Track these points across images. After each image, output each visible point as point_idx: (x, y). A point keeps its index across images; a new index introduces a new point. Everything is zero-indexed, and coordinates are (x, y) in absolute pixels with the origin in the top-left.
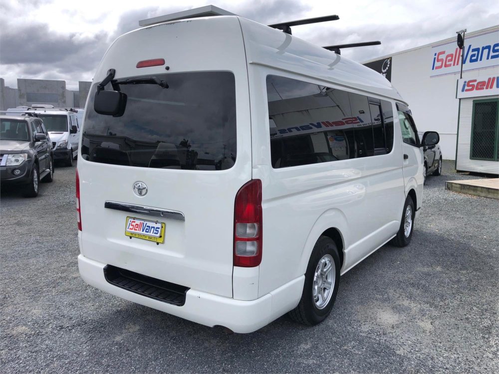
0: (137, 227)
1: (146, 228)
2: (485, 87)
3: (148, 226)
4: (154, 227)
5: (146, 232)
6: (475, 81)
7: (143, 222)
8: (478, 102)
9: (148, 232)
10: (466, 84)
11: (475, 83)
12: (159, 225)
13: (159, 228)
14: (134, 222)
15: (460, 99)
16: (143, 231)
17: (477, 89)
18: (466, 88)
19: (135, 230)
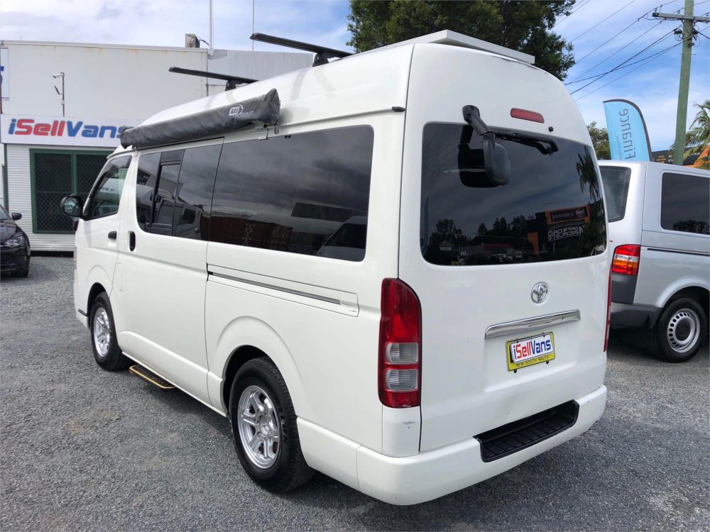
0: (525, 352)
1: (536, 347)
2: (49, 133)
3: (537, 344)
4: (543, 343)
5: (538, 352)
6: (32, 121)
7: (530, 340)
8: (38, 152)
9: (539, 352)
10: (16, 123)
11: (33, 125)
12: (548, 338)
13: (549, 341)
14: (519, 345)
15: (6, 145)
16: (534, 353)
17: (36, 133)
18: (16, 129)
19: (524, 356)
